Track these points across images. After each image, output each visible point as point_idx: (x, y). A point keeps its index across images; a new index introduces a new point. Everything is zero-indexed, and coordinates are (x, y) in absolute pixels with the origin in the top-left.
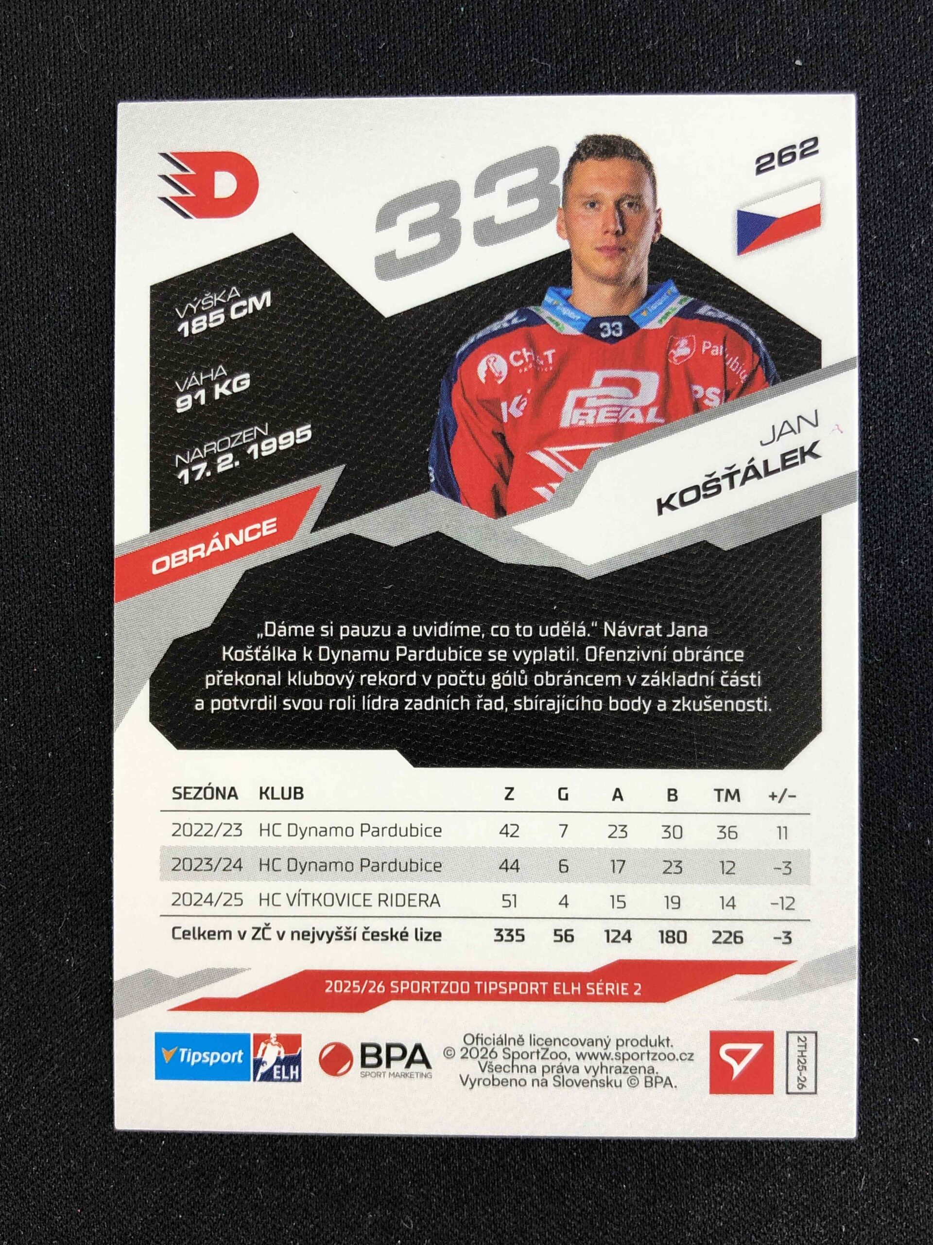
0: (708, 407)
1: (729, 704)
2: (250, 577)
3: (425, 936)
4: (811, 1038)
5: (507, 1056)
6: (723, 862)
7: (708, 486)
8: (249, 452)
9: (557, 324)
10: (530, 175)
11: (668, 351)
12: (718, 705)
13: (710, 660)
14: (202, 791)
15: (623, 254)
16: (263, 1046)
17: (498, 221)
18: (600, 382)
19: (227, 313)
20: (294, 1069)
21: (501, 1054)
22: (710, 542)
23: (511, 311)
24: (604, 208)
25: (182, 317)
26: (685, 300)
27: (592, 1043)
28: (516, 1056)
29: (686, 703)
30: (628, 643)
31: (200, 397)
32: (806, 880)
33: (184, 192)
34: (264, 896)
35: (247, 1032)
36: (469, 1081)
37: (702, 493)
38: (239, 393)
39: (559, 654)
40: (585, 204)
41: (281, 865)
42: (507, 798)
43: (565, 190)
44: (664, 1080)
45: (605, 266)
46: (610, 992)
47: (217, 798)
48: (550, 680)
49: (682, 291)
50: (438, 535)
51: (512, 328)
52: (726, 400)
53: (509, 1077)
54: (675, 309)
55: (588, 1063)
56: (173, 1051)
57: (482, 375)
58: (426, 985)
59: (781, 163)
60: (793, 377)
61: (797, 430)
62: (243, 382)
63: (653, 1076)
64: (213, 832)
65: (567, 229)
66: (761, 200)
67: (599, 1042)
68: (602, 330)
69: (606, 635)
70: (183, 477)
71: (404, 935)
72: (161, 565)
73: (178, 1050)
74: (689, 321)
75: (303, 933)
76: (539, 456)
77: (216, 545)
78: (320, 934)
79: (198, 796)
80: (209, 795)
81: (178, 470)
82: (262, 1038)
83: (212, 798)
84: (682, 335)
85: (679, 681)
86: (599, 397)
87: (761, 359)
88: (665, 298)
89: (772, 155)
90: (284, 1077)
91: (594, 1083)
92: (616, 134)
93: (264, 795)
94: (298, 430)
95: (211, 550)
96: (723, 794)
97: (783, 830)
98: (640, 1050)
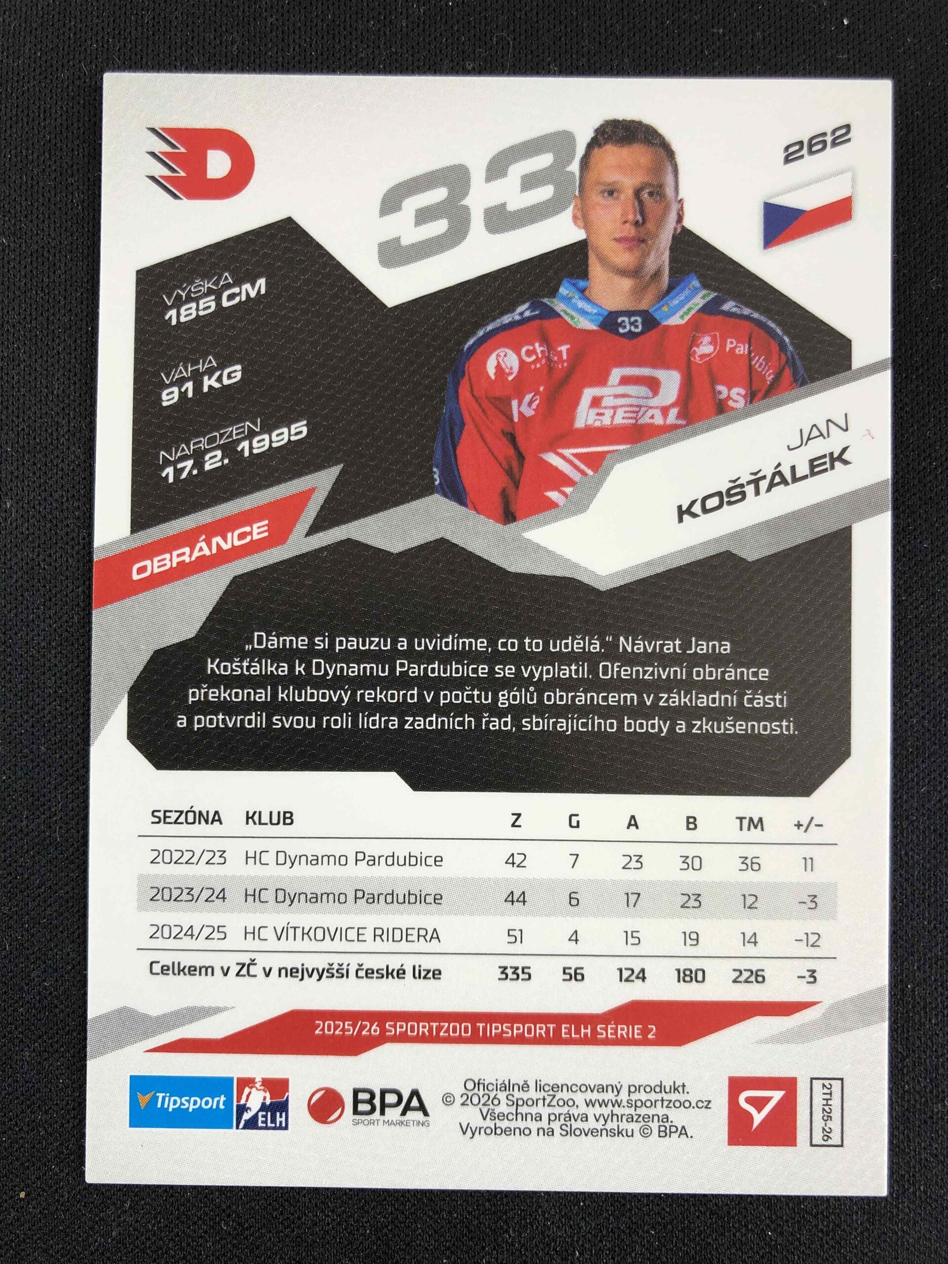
0: (733, 409)
1: (753, 726)
2: (237, 583)
3: (423, 974)
4: (836, 1085)
5: (511, 1103)
6: (744, 896)
7: (732, 492)
8: (239, 449)
9: (572, 318)
10: (544, 160)
11: (691, 348)
12: (740, 727)
13: (733, 678)
14: (183, 816)
15: (643, 245)
16: (247, 1090)
17: (511, 207)
18: (617, 381)
19: (218, 300)
20: (281, 1117)
21: (504, 1101)
22: (734, 552)
23: (524, 303)
24: (623, 197)
25: (169, 304)
26: (709, 294)
27: (602, 1089)
28: (520, 1103)
29: (707, 725)
30: (645, 659)
31: (187, 389)
32: (832, 915)
33: (173, 170)
34: (250, 930)
35: (231, 1075)
36: (469, 1129)
37: (726, 500)
38: (229, 385)
39: (570, 671)
40: (603, 192)
41: (267, 896)
42: (513, 825)
43: (581, 177)
44: (679, 1129)
45: (624, 258)
46: (622, 1035)
47: (200, 823)
48: (561, 697)
49: (705, 286)
50: (442, 541)
51: (524, 321)
52: (751, 402)
53: (513, 1125)
54: (698, 304)
55: (598, 1110)
56: (148, 1096)
57: (491, 369)
58: (424, 1027)
59: (811, 152)
60: (822, 378)
61: (825, 434)
62: (234, 374)
63: (667, 1125)
64: (194, 860)
65: (583, 218)
66: (790, 190)
67: (610, 1089)
68: (620, 325)
69: (621, 650)
70: (167, 475)
71: (400, 973)
72: (142, 570)
73: (155, 1094)
74: (712, 318)
75: (291, 970)
76: (552, 459)
77: (203, 549)
78: (310, 972)
79: (179, 821)
80: (191, 819)
81: (163, 468)
82: (246, 1083)
83: (194, 823)
84: (705, 332)
85: (699, 701)
86: (616, 396)
87: (788, 358)
88: (687, 292)
89: (801, 143)
90: (269, 1125)
91: (604, 1132)
92: (637, 118)
93: (250, 820)
94: (293, 427)
95: (196, 554)
96: (746, 823)
97: (809, 861)
98: (653, 1096)
